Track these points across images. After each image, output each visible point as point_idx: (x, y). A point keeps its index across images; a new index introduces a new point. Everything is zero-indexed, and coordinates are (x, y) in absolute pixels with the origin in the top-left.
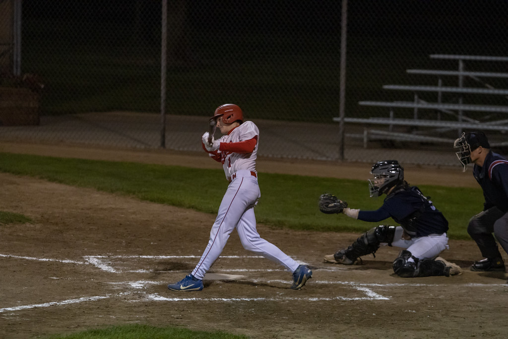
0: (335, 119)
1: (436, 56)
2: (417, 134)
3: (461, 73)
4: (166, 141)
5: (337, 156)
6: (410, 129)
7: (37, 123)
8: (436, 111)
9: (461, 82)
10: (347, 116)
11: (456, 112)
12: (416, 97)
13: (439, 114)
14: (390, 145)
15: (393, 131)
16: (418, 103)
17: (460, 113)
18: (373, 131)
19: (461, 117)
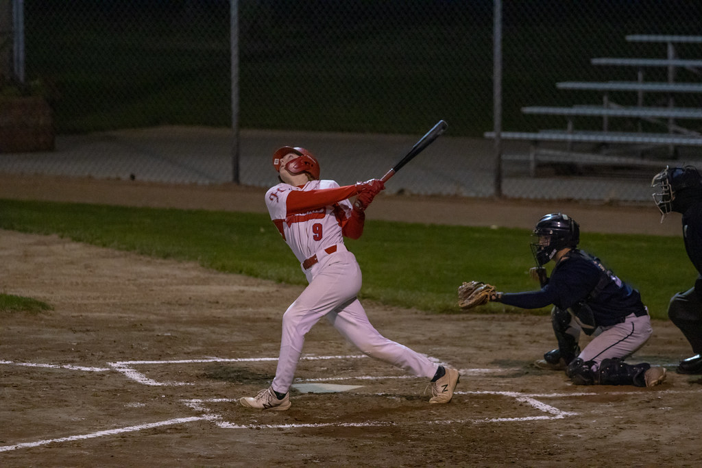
0: (488, 135)
1: (637, 38)
2: (607, 155)
3: (672, 62)
4: (241, 174)
5: (491, 191)
6: (598, 147)
7: (50, 148)
8: (636, 120)
9: (671, 76)
10: (505, 129)
11: (666, 120)
12: (605, 99)
13: (639, 124)
14: (568, 171)
15: (572, 150)
16: (609, 107)
17: (671, 121)
18: (544, 151)
19: (672, 127)
